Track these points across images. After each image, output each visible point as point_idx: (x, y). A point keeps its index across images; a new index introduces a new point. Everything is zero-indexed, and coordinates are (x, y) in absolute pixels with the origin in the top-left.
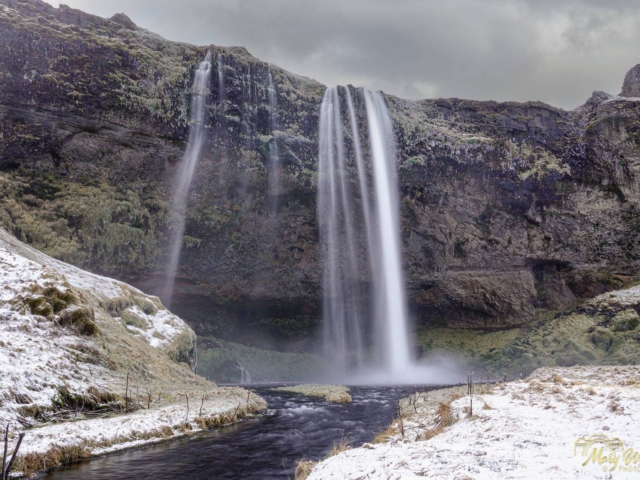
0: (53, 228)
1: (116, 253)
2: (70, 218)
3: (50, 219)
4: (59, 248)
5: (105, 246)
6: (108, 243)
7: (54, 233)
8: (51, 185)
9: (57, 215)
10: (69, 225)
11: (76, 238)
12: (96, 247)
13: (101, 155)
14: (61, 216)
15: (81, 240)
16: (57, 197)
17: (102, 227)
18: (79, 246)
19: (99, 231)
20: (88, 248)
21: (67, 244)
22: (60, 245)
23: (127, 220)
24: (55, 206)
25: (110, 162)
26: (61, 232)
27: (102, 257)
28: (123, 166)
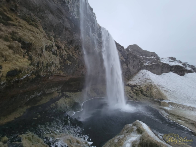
0: (10, 47)
1: (47, 67)
2: (23, 43)
3: (6, 39)
4: (17, 63)
5: (42, 63)
6: (44, 62)
7: (10, 51)
8: (5, 13)
9: (12, 38)
10: (22, 47)
11: (27, 57)
12: (38, 63)
13: (38, 10)
14: (16, 40)
15: (30, 58)
16: (10, 24)
17: (42, 53)
18: (30, 62)
19: (40, 54)
20: (35, 64)
21: (22, 60)
22: (17, 61)
23: (51, 50)
24: (10, 30)
25: (43, 17)
26: (16, 51)
27: (41, 68)
28: (49, 22)
